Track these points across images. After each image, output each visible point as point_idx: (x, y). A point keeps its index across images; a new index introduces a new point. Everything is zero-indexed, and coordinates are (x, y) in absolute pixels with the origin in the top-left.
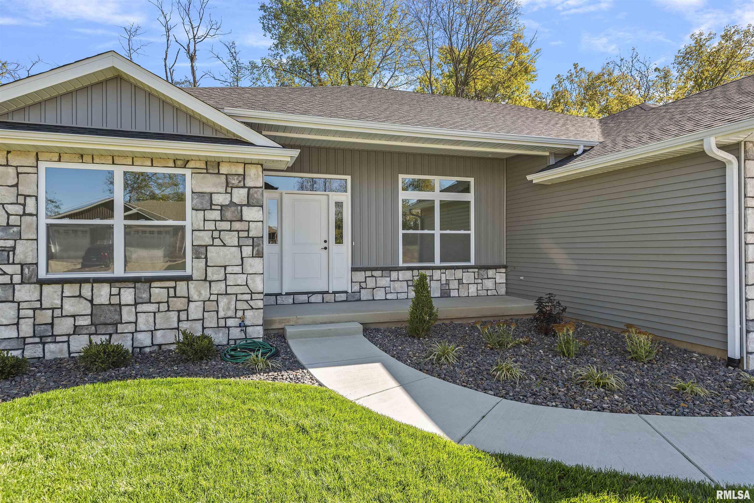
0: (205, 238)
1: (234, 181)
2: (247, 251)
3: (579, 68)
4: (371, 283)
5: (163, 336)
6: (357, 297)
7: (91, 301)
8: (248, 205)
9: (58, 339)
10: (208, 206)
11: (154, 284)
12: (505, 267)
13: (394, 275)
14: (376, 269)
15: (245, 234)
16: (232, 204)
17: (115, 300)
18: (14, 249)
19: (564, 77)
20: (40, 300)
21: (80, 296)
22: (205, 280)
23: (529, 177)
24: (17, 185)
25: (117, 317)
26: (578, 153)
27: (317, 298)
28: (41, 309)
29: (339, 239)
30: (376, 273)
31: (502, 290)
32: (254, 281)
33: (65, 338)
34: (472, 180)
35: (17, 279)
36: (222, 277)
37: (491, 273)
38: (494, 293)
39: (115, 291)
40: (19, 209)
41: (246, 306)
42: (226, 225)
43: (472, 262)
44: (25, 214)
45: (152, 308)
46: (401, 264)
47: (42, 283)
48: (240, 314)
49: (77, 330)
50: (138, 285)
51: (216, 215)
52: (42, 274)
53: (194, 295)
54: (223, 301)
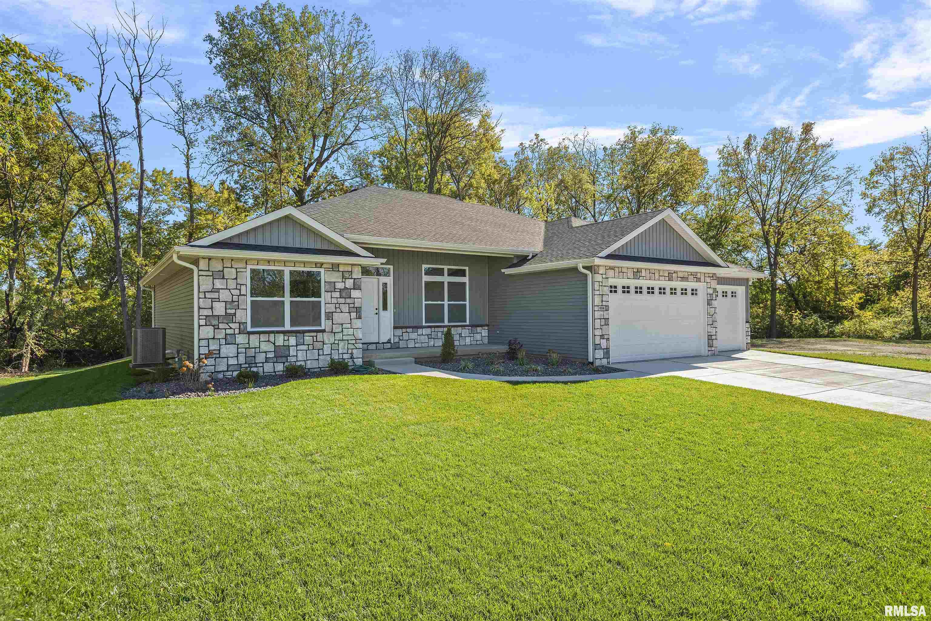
0: (332, 308)
1: (347, 275)
2: (354, 315)
3: (539, 138)
4: (405, 337)
5: (311, 364)
6: (397, 345)
7: (274, 344)
8: (354, 289)
9: (258, 365)
10: (333, 289)
11: (306, 334)
12: (488, 326)
13: (420, 331)
14: (409, 327)
15: (353, 305)
16: (346, 288)
17: (286, 343)
18: (235, 314)
19: (527, 146)
20: (249, 343)
21: (269, 341)
22: (332, 332)
23: (503, 271)
24: (236, 279)
25: (287, 353)
26: (529, 258)
27: (373, 347)
28: (249, 348)
29: (385, 308)
30: (408, 330)
31: (486, 341)
32: (357, 333)
33: (261, 365)
34: (467, 268)
35: (237, 331)
36: (340, 330)
37: (479, 329)
38: (481, 342)
39: (286, 338)
40: (237, 292)
41: (353, 347)
42: (342, 301)
43: (468, 323)
44: (240, 295)
45: (305, 347)
46: (424, 324)
47: (249, 333)
48: (350, 351)
49: (267, 360)
50: (298, 334)
51: (337, 294)
52: (249, 329)
53: (326, 341)
54: (341, 344)
